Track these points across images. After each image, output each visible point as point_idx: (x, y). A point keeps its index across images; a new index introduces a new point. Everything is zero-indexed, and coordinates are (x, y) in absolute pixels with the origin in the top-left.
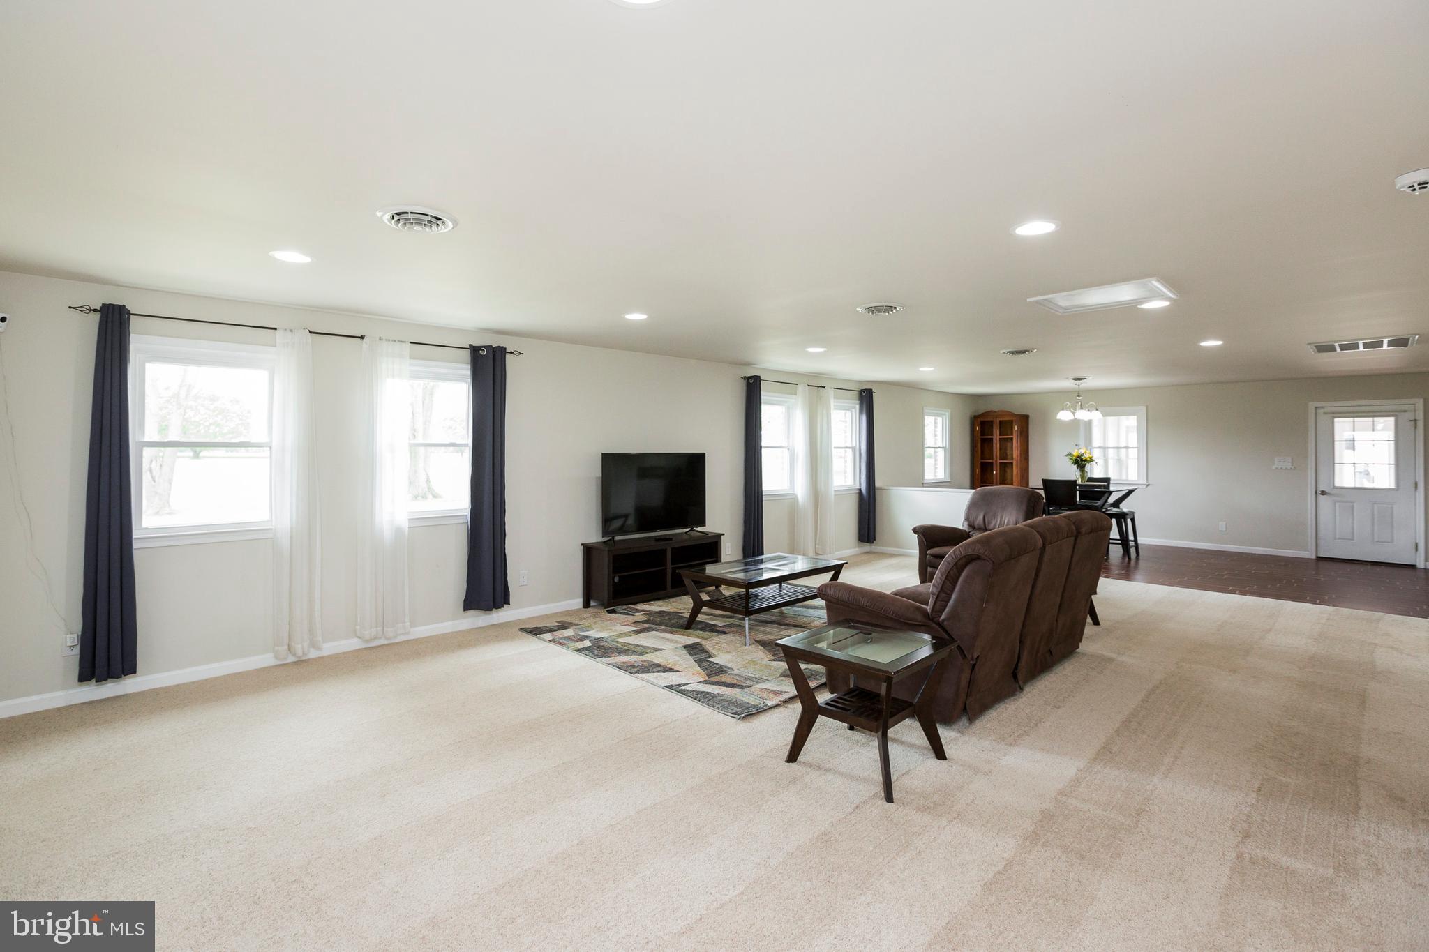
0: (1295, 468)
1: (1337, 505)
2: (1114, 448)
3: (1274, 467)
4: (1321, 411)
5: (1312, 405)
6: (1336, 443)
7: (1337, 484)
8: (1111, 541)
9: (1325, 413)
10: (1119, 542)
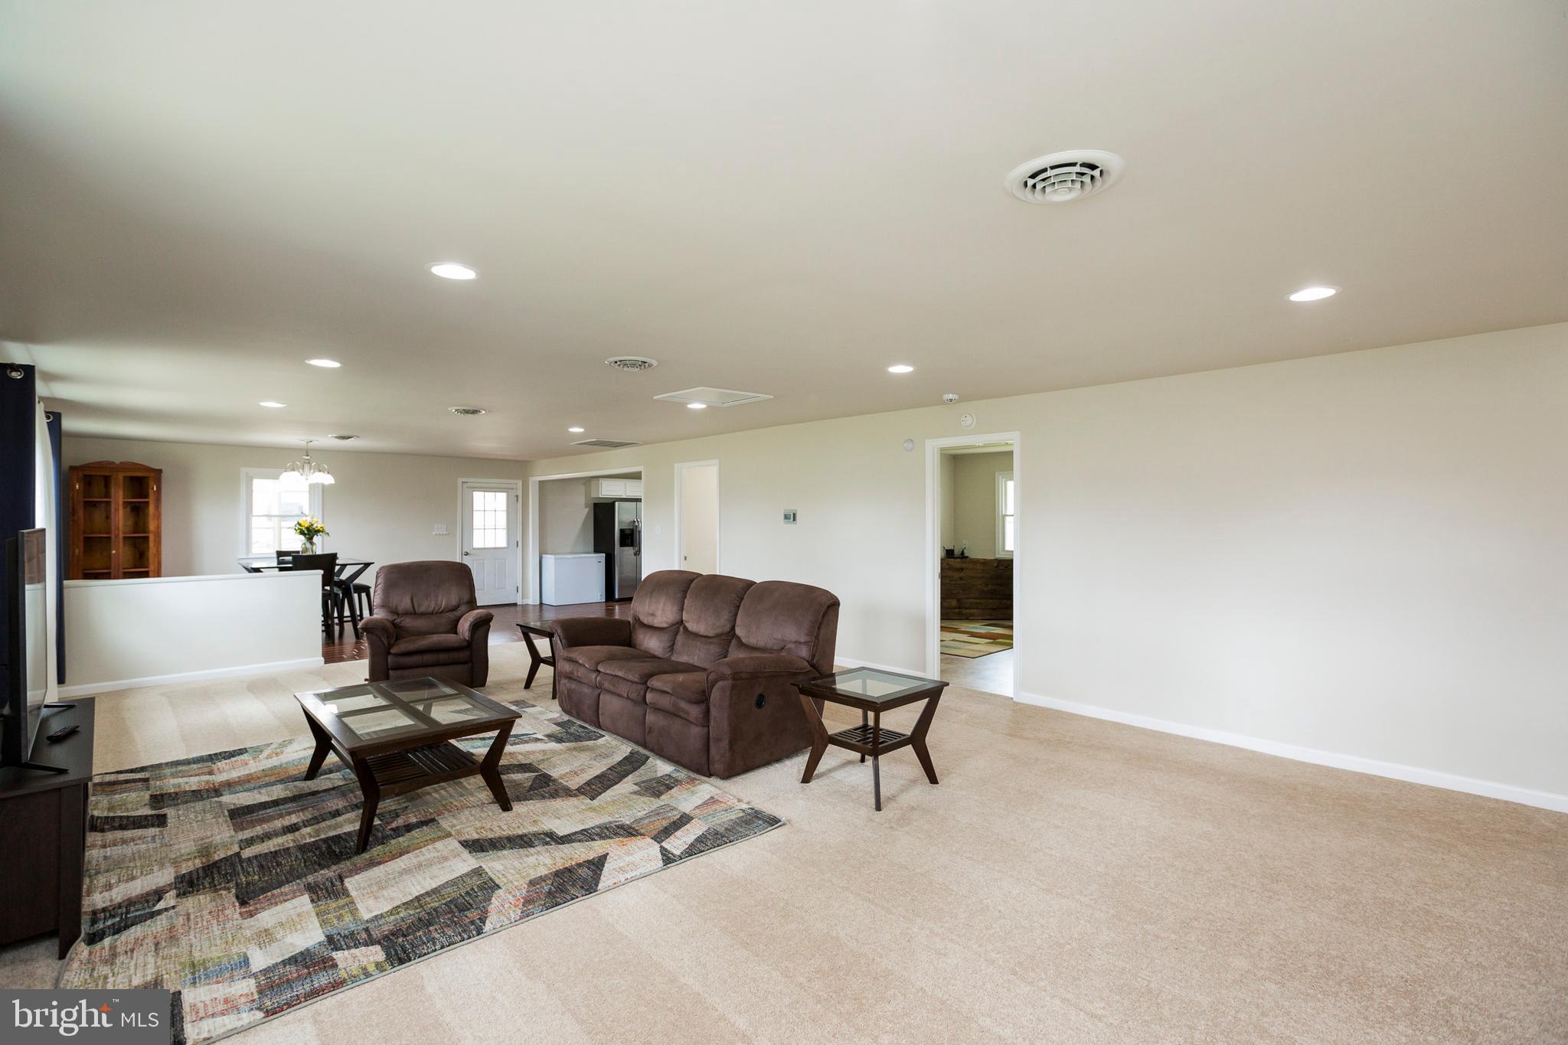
0: (449, 534)
1: (475, 562)
2: (277, 516)
3: (434, 533)
4: (465, 485)
5: (460, 480)
6: (474, 512)
7: (474, 547)
8: (345, 619)
9: (467, 487)
10: (349, 619)
